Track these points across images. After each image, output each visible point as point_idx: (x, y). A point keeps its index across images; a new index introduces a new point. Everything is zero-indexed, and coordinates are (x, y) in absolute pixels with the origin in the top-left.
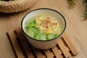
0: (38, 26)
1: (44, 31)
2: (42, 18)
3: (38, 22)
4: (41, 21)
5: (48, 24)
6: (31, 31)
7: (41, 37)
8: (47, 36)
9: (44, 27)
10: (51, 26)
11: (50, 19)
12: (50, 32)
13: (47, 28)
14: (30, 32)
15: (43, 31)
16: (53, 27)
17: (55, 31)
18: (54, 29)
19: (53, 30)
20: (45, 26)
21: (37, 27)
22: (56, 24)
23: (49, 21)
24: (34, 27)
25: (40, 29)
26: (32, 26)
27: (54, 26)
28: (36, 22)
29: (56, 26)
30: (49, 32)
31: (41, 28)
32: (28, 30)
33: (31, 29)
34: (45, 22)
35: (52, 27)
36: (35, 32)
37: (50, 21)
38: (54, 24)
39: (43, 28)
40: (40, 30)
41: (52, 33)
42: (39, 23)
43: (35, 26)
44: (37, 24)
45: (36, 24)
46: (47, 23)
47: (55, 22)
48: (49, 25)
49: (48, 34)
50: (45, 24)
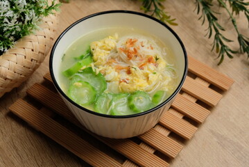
0: (101, 68)
1: (120, 82)
2: (111, 42)
3: (101, 55)
4: (109, 52)
5: (131, 61)
6: (80, 84)
7: (114, 103)
8: (130, 100)
9: (119, 69)
10: (141, 68)
11: (138, 44)
12: (140, 86)
13: (129, 72)
14: (77, 87)
15: (117, 83)
16: (149, 69)
17: (154, 83)
18: (151, 76)
19: (148, 78)
20: (123, 69)
21: (98, 73)
22: (157, 59)
23: (135, 51)
24: (90, 70)
25: (108, 77)
26: (84, 67)
27: (151, 66)
28: (95, 55)
29: (156, 65)
30: (135, 87)
31: (112, 74)
32: (71, 79)
33: (81, 78)
34: (124, 55)
35: (146, 70)
36: (93, 89)
37: (138, 51)
38: (150, 60)
39: (116, 73)
40: (109, 81)
41: (144, 88)
42: (103, 58)
43: (91, 68)
44: (99, 61)
45: (94, 61)
46: (129, 57)
47: (151, 53)
48: (134, 63)
49: (133, 93)
50: (123, 61)
